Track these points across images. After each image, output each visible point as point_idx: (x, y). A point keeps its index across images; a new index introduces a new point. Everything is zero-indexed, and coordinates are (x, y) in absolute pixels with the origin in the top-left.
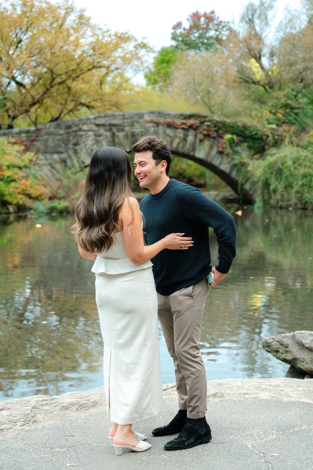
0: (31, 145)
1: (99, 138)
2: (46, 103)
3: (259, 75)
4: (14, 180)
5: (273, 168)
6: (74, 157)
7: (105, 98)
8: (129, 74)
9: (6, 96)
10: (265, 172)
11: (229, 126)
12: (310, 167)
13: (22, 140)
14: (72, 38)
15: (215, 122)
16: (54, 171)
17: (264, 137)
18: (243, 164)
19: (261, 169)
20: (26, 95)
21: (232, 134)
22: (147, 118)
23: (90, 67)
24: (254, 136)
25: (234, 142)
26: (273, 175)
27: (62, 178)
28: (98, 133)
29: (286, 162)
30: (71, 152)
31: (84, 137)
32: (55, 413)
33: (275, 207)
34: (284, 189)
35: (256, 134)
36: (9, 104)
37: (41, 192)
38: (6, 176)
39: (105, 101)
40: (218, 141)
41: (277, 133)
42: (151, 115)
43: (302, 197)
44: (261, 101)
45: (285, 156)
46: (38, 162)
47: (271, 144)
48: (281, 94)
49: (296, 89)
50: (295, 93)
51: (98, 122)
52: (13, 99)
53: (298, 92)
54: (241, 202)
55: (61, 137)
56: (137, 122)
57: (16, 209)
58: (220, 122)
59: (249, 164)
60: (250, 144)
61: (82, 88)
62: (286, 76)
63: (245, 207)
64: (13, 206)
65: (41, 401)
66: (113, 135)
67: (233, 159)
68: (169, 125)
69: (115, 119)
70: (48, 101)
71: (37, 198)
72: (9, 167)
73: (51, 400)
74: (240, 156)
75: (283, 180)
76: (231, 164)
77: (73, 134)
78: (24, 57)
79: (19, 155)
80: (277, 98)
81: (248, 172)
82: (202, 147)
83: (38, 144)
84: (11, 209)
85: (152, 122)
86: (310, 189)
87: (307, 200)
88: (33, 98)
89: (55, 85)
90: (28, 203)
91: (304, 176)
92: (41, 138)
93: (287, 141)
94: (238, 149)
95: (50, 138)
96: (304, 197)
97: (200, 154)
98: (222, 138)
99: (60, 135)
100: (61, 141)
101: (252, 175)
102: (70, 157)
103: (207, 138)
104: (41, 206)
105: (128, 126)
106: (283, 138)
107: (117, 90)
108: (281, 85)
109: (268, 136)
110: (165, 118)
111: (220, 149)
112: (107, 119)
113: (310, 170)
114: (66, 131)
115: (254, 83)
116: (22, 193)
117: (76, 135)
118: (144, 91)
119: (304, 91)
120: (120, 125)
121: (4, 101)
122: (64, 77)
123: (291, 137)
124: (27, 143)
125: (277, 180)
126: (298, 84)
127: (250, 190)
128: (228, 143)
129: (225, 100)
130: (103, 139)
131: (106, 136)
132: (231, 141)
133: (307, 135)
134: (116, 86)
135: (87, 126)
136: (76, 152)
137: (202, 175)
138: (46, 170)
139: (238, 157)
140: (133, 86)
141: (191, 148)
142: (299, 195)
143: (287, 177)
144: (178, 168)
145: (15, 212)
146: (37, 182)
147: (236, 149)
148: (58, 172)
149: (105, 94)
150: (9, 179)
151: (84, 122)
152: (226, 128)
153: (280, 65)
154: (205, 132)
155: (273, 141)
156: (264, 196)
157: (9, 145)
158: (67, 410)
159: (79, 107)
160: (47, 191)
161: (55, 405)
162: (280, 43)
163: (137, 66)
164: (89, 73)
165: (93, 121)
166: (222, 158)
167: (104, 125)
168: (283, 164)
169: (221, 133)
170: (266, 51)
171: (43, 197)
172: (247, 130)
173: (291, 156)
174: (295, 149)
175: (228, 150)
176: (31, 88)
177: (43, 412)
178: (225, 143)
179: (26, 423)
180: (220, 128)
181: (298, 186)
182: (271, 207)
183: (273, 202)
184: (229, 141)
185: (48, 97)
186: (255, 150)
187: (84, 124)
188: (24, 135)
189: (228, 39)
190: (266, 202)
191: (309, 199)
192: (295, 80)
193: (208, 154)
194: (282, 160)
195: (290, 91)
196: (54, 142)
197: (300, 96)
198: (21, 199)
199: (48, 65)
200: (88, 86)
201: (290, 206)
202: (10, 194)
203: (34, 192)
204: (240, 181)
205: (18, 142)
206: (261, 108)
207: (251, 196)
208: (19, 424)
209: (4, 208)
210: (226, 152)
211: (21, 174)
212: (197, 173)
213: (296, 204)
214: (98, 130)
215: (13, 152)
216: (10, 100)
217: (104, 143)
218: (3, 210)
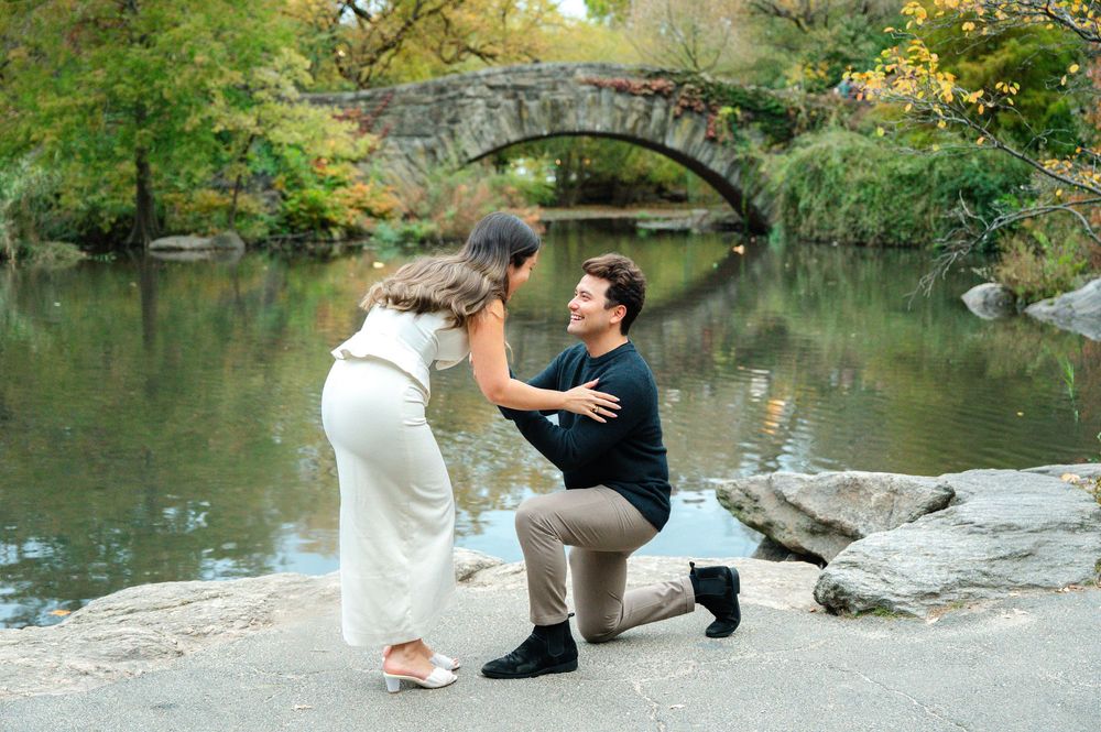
0: (377, 121)
1: (493, 111)
2: (406, 48)
4: (342, 184)
5: (805, 169)
6: (449, 145)
7: (509, 41)
9: (336, 34)
10: (791, 177)
11: (729, 92)
12: (872, 169)
13: (360, 112)
15: (703, 84)
16: (413, 168)
17: (792, 113)
18: (752, 162)
19: (784, 171)
20: (371, 33)
21: (734, 106)
22: (581, 75)
24: (773, 111)
25: (736, 122)
26: (806, 182)
27: (428, 180)
28: (493, 101)
29: (829, 158)
30: (444, 135)
31: (467, 109)
32: (308, 607)
33: (806, 241)
34: (824, 208)
35: (778, 107)
37: (390, 205)
38: (329, 176)
39: (510, 45)
40: (707, 118)
41: (814, 105)
42: (588, 70)
43: (856, 222)
44: (790, 47)
45: (829, 148)
46: (386, 151)
47: (804, 125)
48: (825, 34)
49: (854, 25)
50: (852, 33)
51: (495, 81)
52: (350, 40)
53: (858, 31)
54: (746, 231)
55: (427, 108)
56: (563, 82)
57: (345, 235)
58: (712, 85)
59: (761, 161)
60: (766, 124)
61: (469, 21)
63: (753, 240)
64: (339, 228)
66: (520, 105)
67: (734, 152)
68: (620, 89)
69: (523, 77)
70: (409, 44)
71: (382, 216)
72: (334, 160)
73: (306, 582)
74: (746, 146)
75: (823, 191)
76: (731, 161)
77: (450, 102)
79: (351, 138)
80: (819, 42)
81: (761, 174)
82: (677, 128)
83: (387, 120)
84: (336, 234)
85: (589, 82)
86: (871, 210)
87: (865, 228)
88: (382, 36)
89: (423, 15)
90: (366, 223)
91: (862, 185)
92: (392, 110)
93: (833, 119)
94: (744, 133)
95: (408, 109)
96: (860, 222)
97: (675, 141)
98: (714, 113)
99: (427, 104)
100: (427, 115)
101: (768, 181)
102: (443, 145)
103: (689, 114)
104: (389, 230)
105: (547, 89)
106: (827, 115)
107: (533, 24)
108: (827, 17)
109: (799, 111)
110: (613, 76)
111: (711, 133)
112: (510, 77)
113: (873, 174)
114: (437, 97)
115: (778, 14)
116: (357, 205)
117: (454, 105)
118: (583, 28)
119: (869, 29)
120: (532, 88)
121: (332, 44)
122: (438, 1)
123: (840, 113)
124: (369, 117)
125: (812, 190)
126: (858, 16)
127: (763, 208)
128: (725, 122)
129: (724, 45)
130: (502, 112)
131: (506, 106)
132: (732, 118)
133: (870, 111)
134: (531, 19)
135: (475, 89)
136: (452, 135)
137: (681, 179)
138: (400, 166)
139: (744, 149)
140: (563, 18)
141: (658, 132)
142: (852, 220)
143: (831, 186)
144: (638, 166)
145: (342, 240)
146: (383, 187)
147: (739, 133)
148: (421, 170)
149: (512, 31)
150: (335, 181)
151: (467, 82)
152: (722, 95)
154: (686, 103)
155: (807, 120)
156: (787, 220)
157: (335, 121)
159: (464, 56)
160: (399, 204)
165: (484, 79)
166: (715, 149)
167: (504, 88)
168: (824, 163)
169: (714, 105)
171: (392, 214)
172: (761, 99)
173: (839, 148)
174: (847, 134)
175: (726, 135)
176: (380, 20)
177: (287, 604)
178: (721, 122)
179: (252, 622)
180: (712, 95)
181: (850, 202)
182: (800, 240)
183: (803, 230)
184: (728, 119)
185: (410, 37)
186: (773, 136)
187: (469, 85)
188: (362, 103)
190: (790, 231)
191: (868, 227)
192: (855, 9)
193: (689, 142)
194: (823, 155)
195: (844, 29)
196: (414, 116)
197: (862, 37)
198: (354, 216)
200: (481, 17)
201: (835, 238)
202: (334, 208)
203: (377, 205)
204: (745, 192)
205: (352, 115)
206: (790, 60)
207: (766, 218)
208: (238, 624)
209: (325, 232)
210: (720, 140)
211: (356, 172)
212: (673, 175)
213: (845, 236)
214: (494, 96)
215: (341, 133)
216: (343, 41)
217: (503, 120)
218: (321, 236)
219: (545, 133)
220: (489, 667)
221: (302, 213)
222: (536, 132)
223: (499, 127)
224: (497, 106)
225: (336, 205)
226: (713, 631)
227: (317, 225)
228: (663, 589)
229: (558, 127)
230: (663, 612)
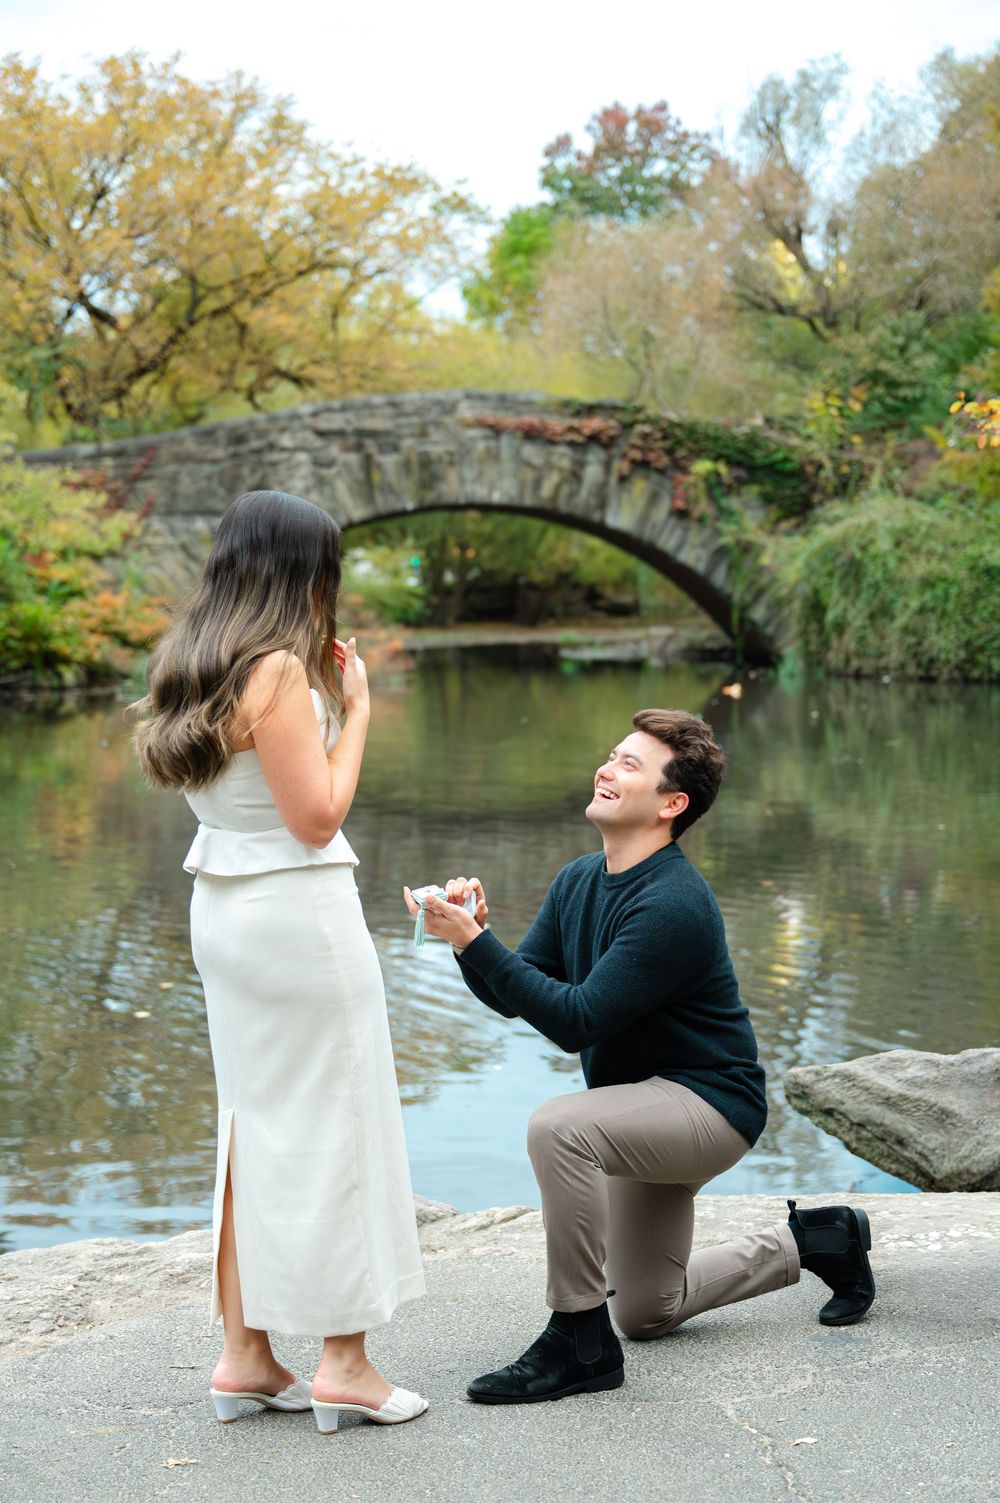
0: (132, 490)
1: (325, 472)
2: (175, 370)
3: (795, 288)
4: (77, 593)
5: (834, 560)
7: (346, 356)
8: (416, 285)
9: (61, 349)
10: (812, 571)
11: (707, 437)
12: (943, 557)
13: (104, 476)
14: (251, 184)
15: (665, 425)
17: (810, 469)
18: (747, 548)
19: (799, 563)
20: (118, 347)
21: (716, 459)
22: (466, 411)
23: (303, 266)
24: (779, 467)
25: (719, 483)
26: (836, 581)
28: (323, 456)
29: (872, 541)
31: (282, 468)
32: (147, 1294)
33: (839, 674)
34: (867, 622)
35: (786, 460)
36: (68, 375)
37: (156, 626)
38: (56, 581)
39: (345, 365)
40: (672, 479)
41: (846, 456)
42: (478, 404)
43: (919, 644)
44: (800, 363)
45: (872, 525)
46: (149, 539)
47: (830, 489)
48: (858, 343)
49: (904, 328)
50: (900, 340)
51: (327, 423)
52: (82, 357)
53: (911, 337)
54: (739, 659)
55: (216, 469)
56: (438, 424)
57: (83, 677)
58: (679, 425)
59: (763, 548)
60: (768, 488)
61: (278, 327)
62: (875, 290)
63: (753, 675)
64: (75, 667)
65: (108, 1258)
66: (368, 463)
67: (717, 533)
68: (531, 435)
69: (373, 416)
70: (179, 364)
71: (142, 645)
72: (63, 555)
73: (140, 1253)
74: (738, 523)
75: (864, 595)
76: (713, 547)
77: (253, 458)
78: (114, 238)
79: (92, 519)
80: (848, 355)
81: (761, 570)
82: (625, 496)
83: (150, 489)
84: (69, 675)
85: (481, 424)
86: (944, 623)
87: (934, 653)
88: (138, 355)
89: (202, 317)
90: (120, 658)
91: (928, 583)
92: (157, 472)
93: (876, 479)
94: (734, 503)
95: (185, 469)
96: (926, 644)
97: (621, 518)
98: (685, 470)
99: (214, 461)
100: (216, 479)
101: (774, 580)
103: (642, 472)
105: (412, 435)
106: (867, 472)
107: (382, 330)
108: (859, 316)
109: (820, 466)
110: (519, 414)
111: (680, 504)
112: (350, 415)
113: (945, 566)
114: (232, 450)
115: (781, 310)
116: (100, 629)
117: (260, 463)
118: (460, 337)
119: (927, 333)
120: (386, 433)
121: (54, 365)
122: (228, 295)
123: (888, 468)
124: (118, 484)
125: (845, 593)
126: (911, 314)
127: (768, 622)
128: (702, 486)
129: (695, 362)
130: (339, 474)
131: (346, 465)
132: (713, 480)
133: (936, 465)
134: (380, 321)
135: (293, 437)
137: (628, 579)
138: (172, 563)
139: (733, 528)
140: (428, 321)
141: (593, 502)
142: (912, 640)
143: (876, 586)
144: (556, 558)
145: (79, 686)
146: (144, 598)
147: (726, 502)
149: (347, 343)
150: (65, 589)
151: (282, 424)
152: (696, 442)
153: (857, 259)
154: (637, 455)
155: (834, 481)
156: (807, 643)
157: (66, 490)
158: (183, 1286)
159: (270, 382)
161: (150, 1271)
162: (859, 195)
163: (439, 262)
164: (301, 281)
165: (309, 421)
166: (686, 530)
167: (340, 433)
168: (864, 548)
169: (684, 458)
170: (816, 218)
172: (757, 446)
173: (888, 524)
174: (900, 503)
175: (703, 507)
176: (133, 325)
177: (111, 1291)
178: (695, 486)
179: (58, 1323)
180: (679, 443)
181: (909, 612)
182: (829, 673)
183: (834, 658)
184: (706, 479)
185: (182, 353)
186: (781, 507)
187: (283, 430)
188: (108, 462)
189: (707, 184)
190: (813, 660)
191: (940, 650)
192: (903, 302)
193: (644, 518)
194: (863, 536)
195: (887, 334)
196: (194, 482)
197: (916, 347)
198: (98, 646)
199: (183, 260)
200: (296, 321)
201: (886, 670)
202: (66, 634)
203: (133, 628)
204: (736, 598)
205: (91, 482)
206: (802, 383)
207: (771, 640)
208: (37, 1326)
209: (50, 673)
210: (696, 513)
211: (99, 574)
212: (614, 573)
213: (902, 666)
214: (325, 448)
215: (77, 511)
216: (73, 362)
217: (341, 487)
218: (43, 679)
219: (410, 505)
220: (481, 1386)
221: (12, 643)
222: (396, 505)
223: (334, 498)
224: (330, 464)
225: (68, 628)
226: (830, 1314)
227: (37, 662)
228: (748, 1247)
229: (430, 497)
230: (749, 1285)
